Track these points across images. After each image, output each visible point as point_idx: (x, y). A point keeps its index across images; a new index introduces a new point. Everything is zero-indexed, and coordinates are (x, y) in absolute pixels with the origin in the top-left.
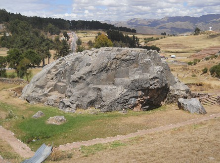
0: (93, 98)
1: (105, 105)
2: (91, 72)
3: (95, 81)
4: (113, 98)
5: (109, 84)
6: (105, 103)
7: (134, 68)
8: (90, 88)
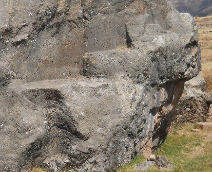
0: (41, 131)
1: (91, 152)
2: (8, 32)
3: (24, 66)
4: (113, 121)
5: (69, 74)
6: (92, 143)
7: (138, 13)
8: (14, 94)
